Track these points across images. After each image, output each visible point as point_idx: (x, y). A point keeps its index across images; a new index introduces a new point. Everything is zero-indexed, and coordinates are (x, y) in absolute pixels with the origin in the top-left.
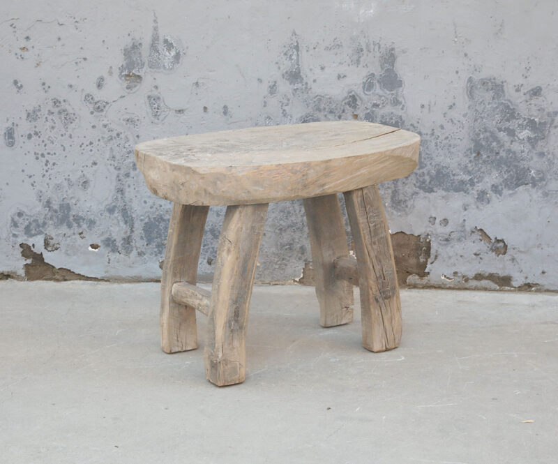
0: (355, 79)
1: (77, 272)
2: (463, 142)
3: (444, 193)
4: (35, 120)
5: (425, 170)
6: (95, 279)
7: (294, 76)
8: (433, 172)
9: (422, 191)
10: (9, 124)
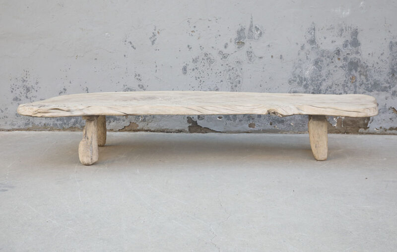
0: (340, 42)
1: (212, 129)
2: (387, 69)
3: (377, 92)
4: (196, 62)
5: (369, 82)
6: (220, 132)
7: (312, 42)
8: (373, 83)
9: (367, 92)
10: (185, 65)
